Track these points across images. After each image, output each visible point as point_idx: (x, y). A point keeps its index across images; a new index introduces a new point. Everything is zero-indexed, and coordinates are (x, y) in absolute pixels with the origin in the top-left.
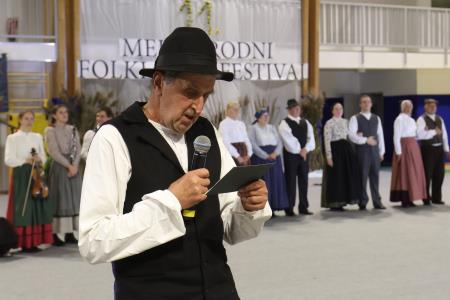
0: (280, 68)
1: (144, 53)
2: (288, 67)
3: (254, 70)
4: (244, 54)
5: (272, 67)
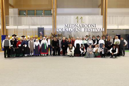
0: (97, 29)
1: (69, 26)
2: (99, 29)
5: (96, 29)
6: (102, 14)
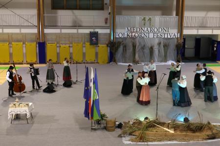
0: (171, 34)
1: (132, 31)
2: (173, 34)
3: (163, 35)
4: (160, 31)
5: (168, 34)
6: (177, 15)
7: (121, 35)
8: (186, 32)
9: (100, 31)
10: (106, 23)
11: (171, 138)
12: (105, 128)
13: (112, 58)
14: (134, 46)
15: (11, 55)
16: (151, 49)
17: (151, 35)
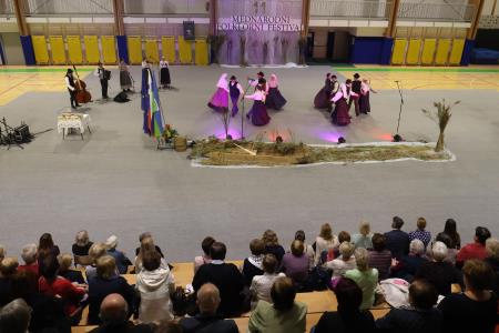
0: (292, 26)
1: (240, 20)
2: (295, 26)
3: (282, 27)
4: (278, 21)
5: (289, 26)
7: (224, 27)
8: (313, 23)
9: (197, 21)
10: (207, 9)
11: (252, 161)
12: (174, 148)
13: (213, 59)
14: (243, 43)
15: (84, 53)
16: (266, 46)
17: (266, 27)
